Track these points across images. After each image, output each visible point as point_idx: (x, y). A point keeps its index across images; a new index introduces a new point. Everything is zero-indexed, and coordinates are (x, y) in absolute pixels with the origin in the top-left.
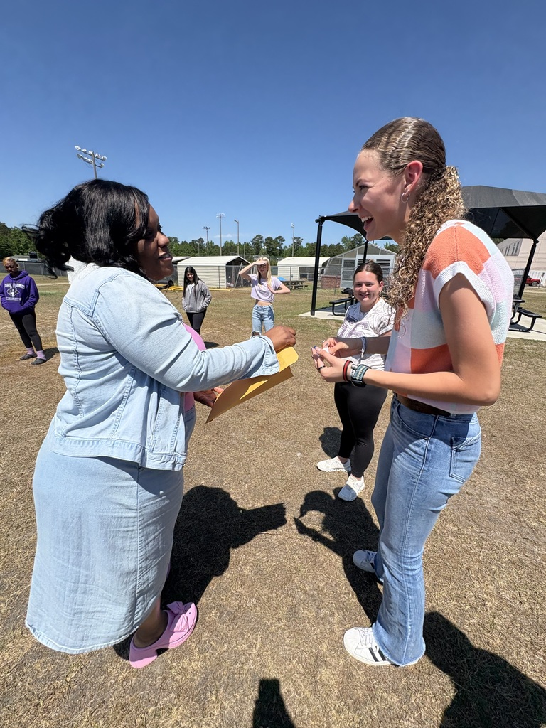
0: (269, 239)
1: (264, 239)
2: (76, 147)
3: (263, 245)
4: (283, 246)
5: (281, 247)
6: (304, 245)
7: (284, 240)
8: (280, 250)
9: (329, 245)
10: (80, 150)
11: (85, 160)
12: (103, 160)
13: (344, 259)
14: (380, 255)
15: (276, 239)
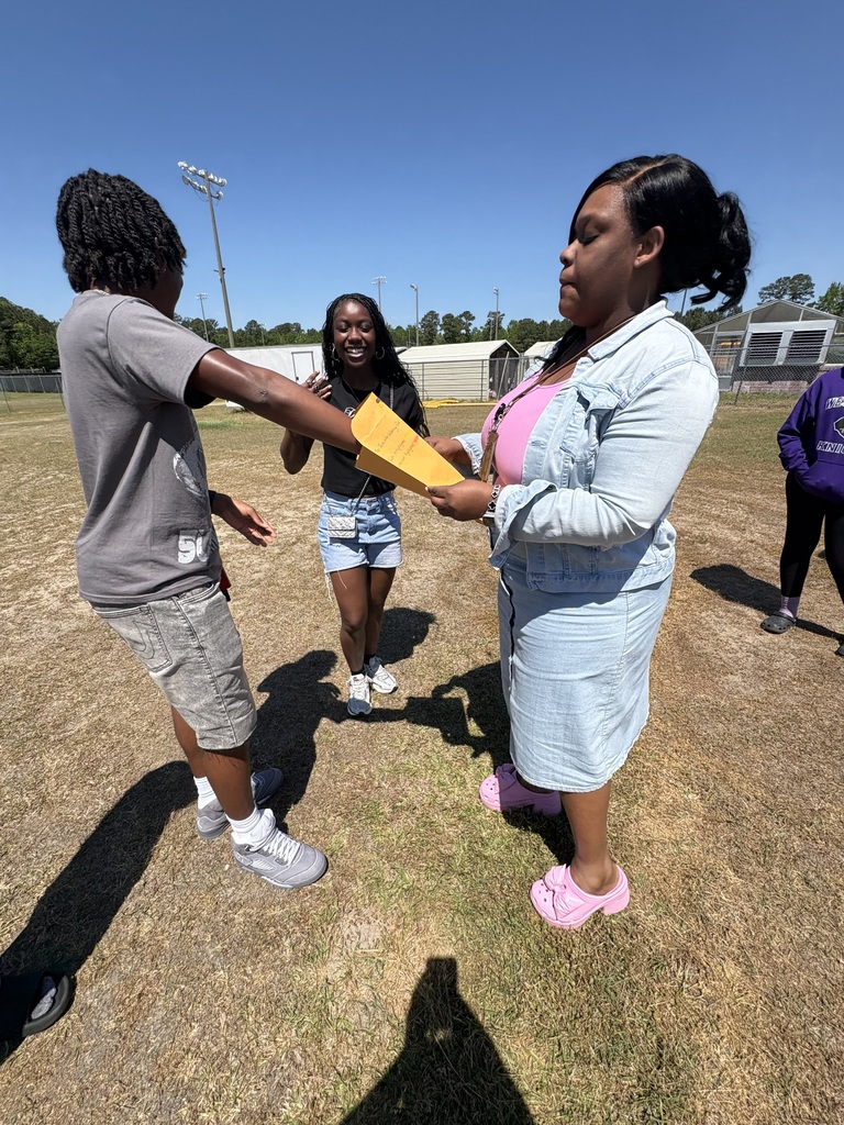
0: (449, 317)
1: (440, 318)
2: (180, 164)
3: (439, 328)
4: (471, 328)
5: (468, 331)
6: (505, 325)
7: (474, 318)
8: (466, 335)
9: (549, 322)
10: (186, 169)
11: (195, 187)
12: (222, 185)
13: (717, 333)
14: (800, 322)
15: (461, 316)
